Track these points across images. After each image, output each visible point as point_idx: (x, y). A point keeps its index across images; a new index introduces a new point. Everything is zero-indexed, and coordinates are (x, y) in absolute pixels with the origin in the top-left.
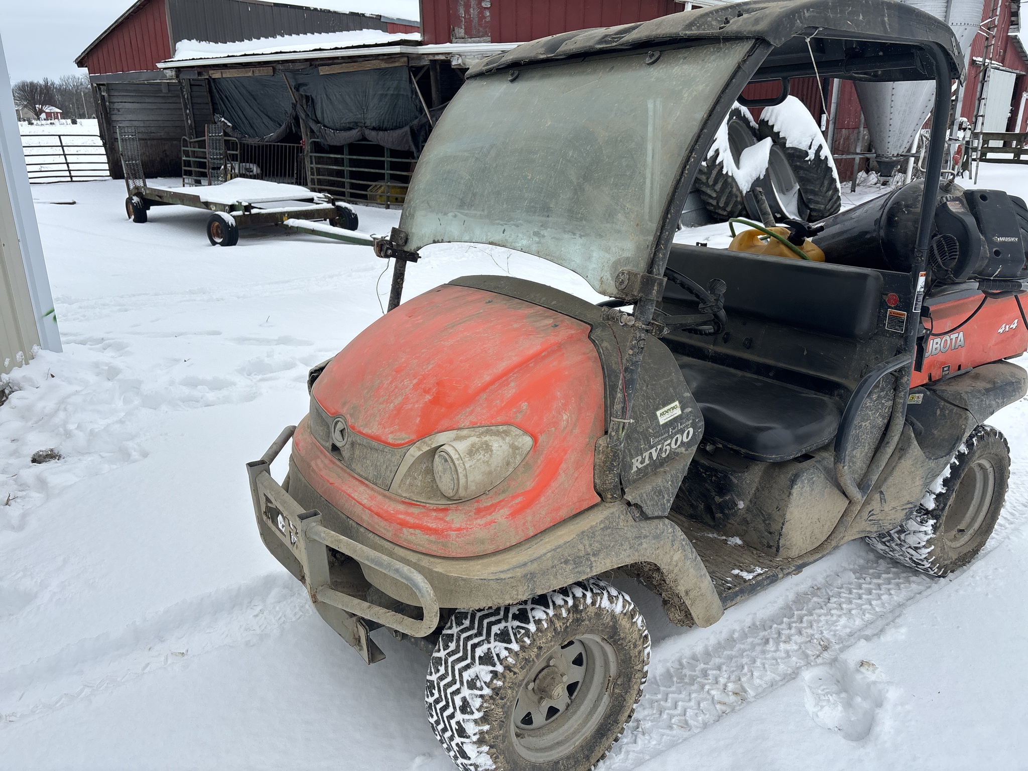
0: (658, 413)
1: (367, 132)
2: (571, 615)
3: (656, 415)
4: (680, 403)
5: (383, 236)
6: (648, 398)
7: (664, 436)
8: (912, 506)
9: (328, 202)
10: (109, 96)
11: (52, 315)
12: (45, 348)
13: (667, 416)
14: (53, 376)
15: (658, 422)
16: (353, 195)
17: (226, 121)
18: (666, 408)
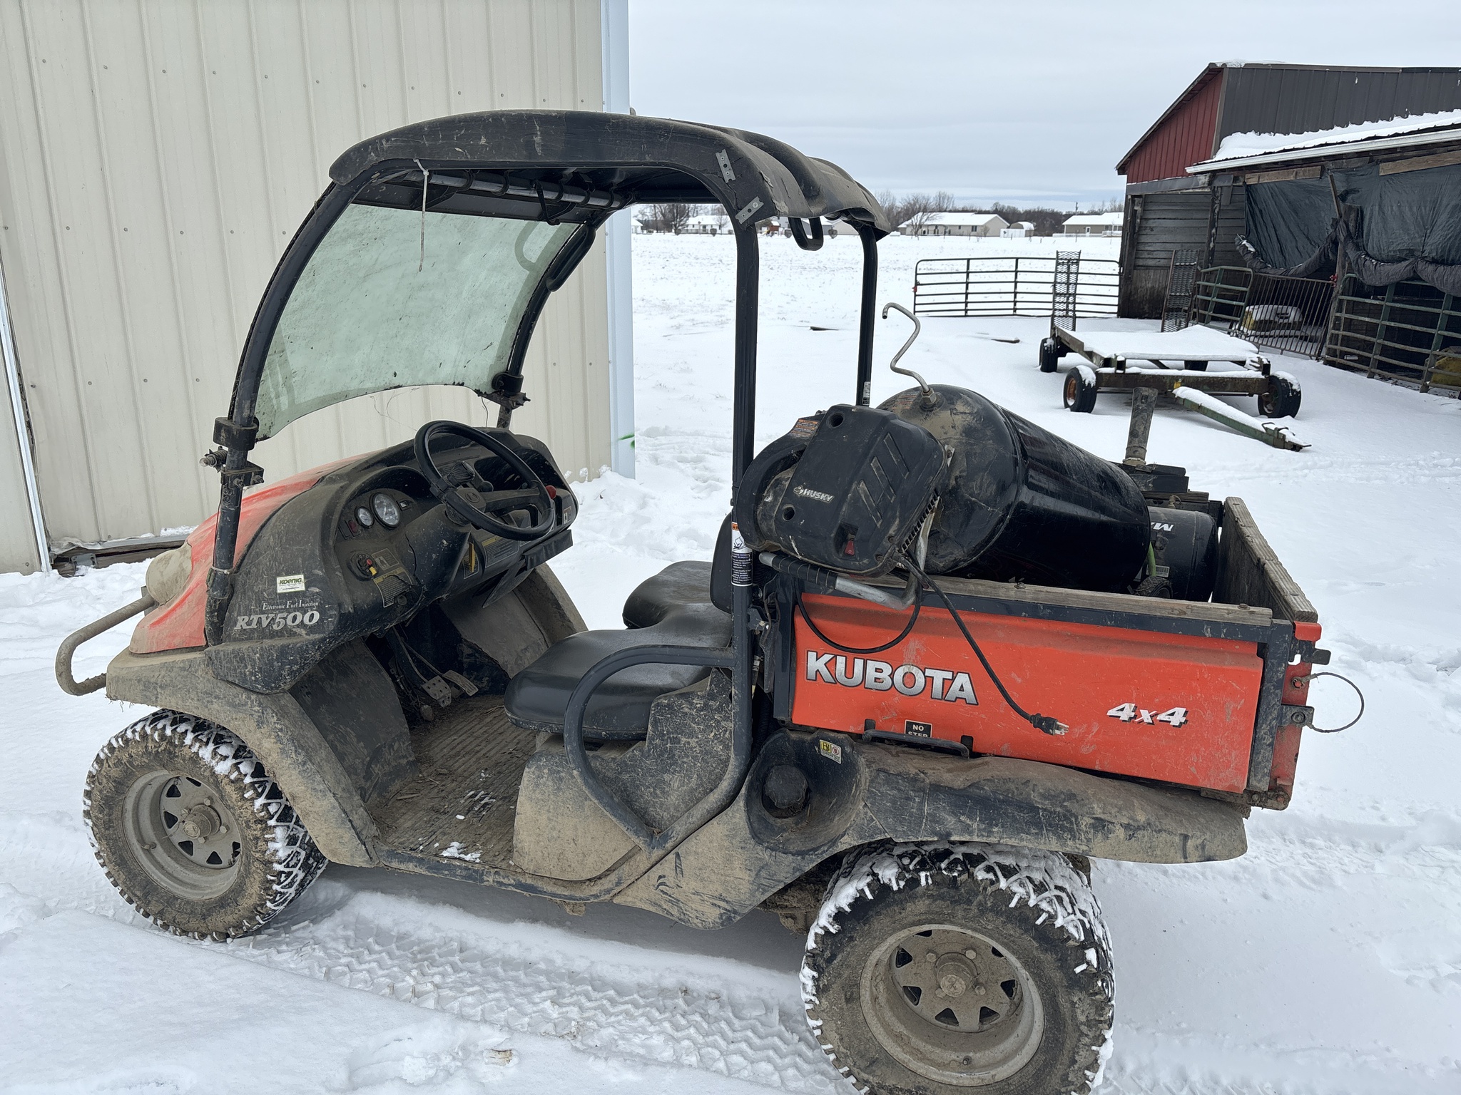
0: (279, 579)
1: (1421, 265)
2: (165, 743)
3: (276, 581)
4: (305, 578)
5: (1279, 427)
6: (275, 560)
7: (280, 607)
8: (729, 908)
9: (1258, 369)
10: (1144, 210)
11: (630, 440)
12: (616, 471)
13: (286, 586)
14: (601, 498)
15: (276, 589)
16: (1382, 366)
17: (1248, 245)
18: (288, 578)
